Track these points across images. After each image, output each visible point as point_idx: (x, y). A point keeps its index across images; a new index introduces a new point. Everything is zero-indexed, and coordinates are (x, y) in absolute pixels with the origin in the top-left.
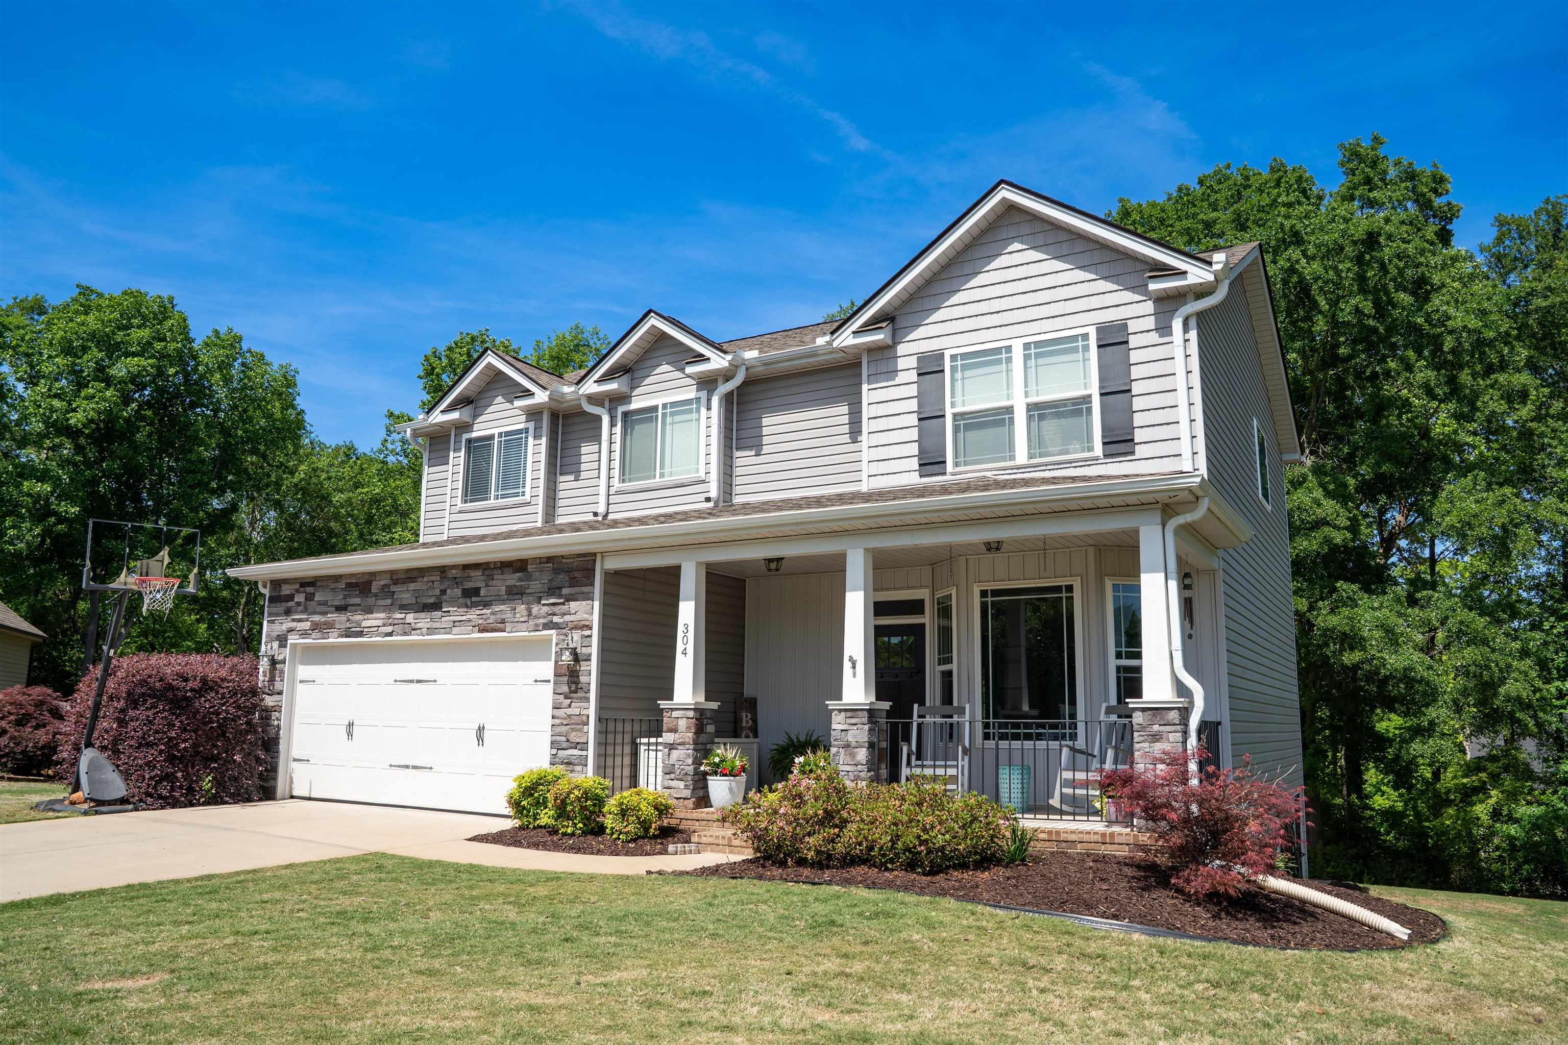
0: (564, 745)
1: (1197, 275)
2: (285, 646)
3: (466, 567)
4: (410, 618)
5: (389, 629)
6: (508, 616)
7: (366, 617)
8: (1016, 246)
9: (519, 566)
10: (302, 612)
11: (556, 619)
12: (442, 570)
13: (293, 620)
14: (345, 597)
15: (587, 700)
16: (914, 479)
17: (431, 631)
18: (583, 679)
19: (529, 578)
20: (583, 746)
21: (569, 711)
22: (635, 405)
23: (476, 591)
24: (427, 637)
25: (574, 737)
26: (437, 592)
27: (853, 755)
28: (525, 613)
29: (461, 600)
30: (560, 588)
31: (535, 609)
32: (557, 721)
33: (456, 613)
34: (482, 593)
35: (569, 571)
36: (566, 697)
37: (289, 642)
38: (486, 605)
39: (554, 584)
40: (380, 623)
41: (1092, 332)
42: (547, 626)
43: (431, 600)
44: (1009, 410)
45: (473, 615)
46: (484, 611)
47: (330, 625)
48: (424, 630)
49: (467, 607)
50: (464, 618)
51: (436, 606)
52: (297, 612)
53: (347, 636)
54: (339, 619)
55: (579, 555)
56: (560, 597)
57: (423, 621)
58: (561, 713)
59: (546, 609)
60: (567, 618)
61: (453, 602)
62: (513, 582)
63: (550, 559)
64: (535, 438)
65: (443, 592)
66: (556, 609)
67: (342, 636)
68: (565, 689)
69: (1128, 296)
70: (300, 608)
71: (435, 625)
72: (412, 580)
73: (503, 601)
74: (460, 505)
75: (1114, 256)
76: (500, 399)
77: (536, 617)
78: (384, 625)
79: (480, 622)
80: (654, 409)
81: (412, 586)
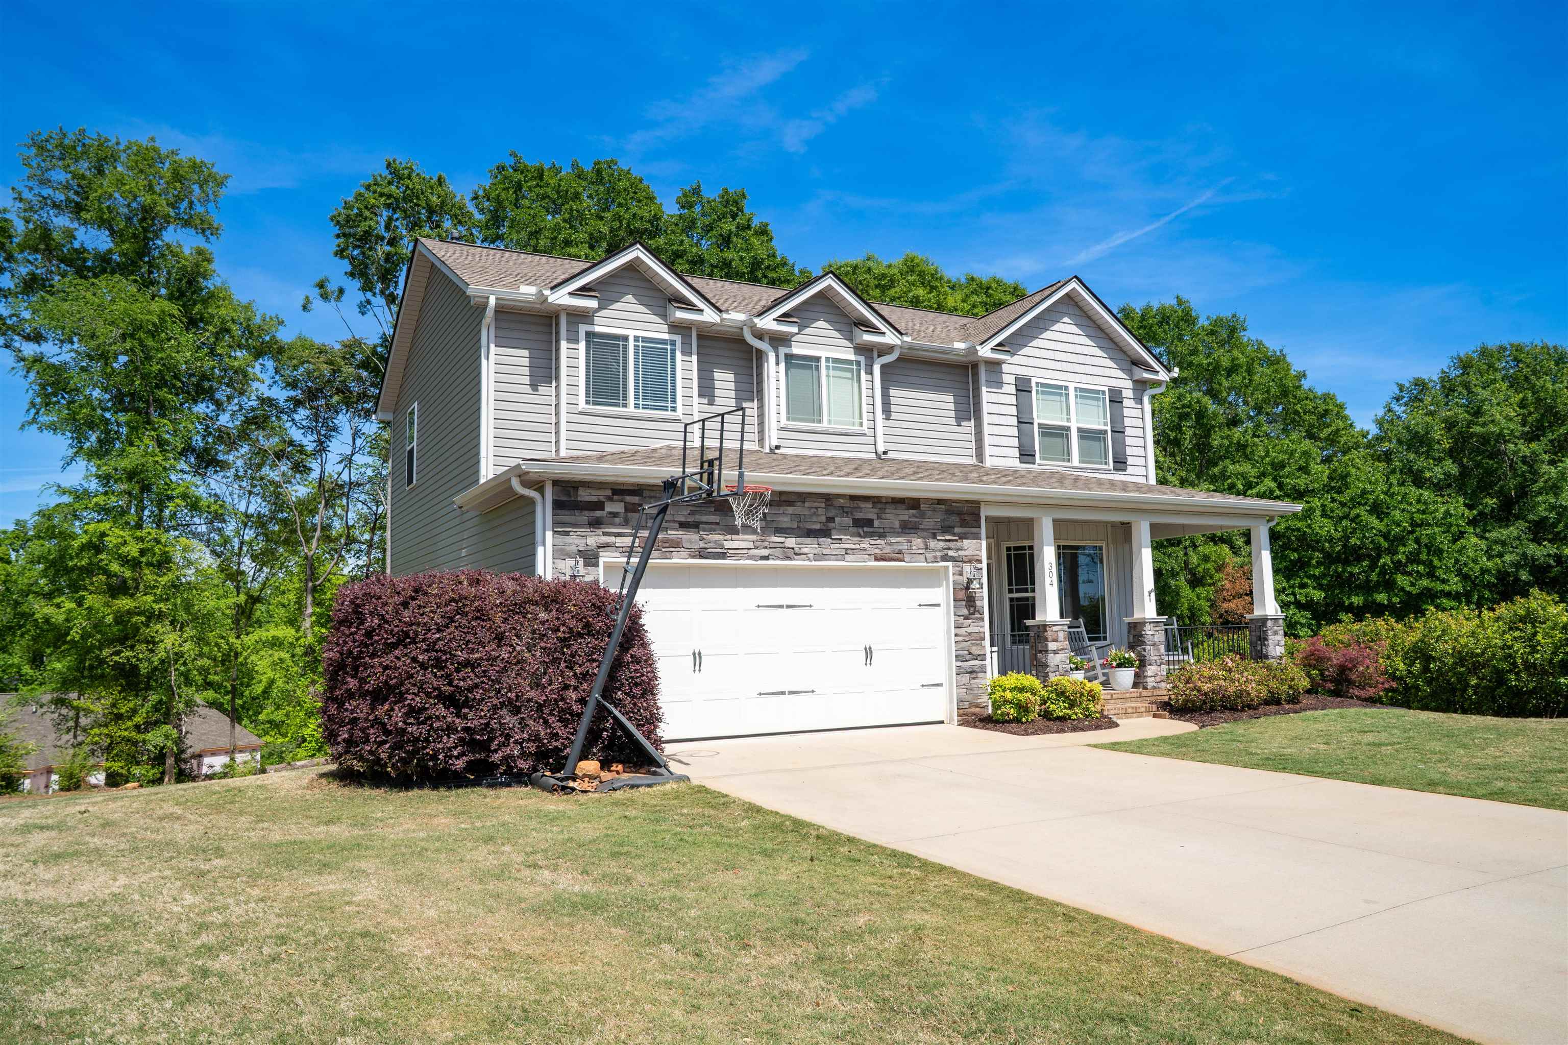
0: (968, 657)
1: (1163, 376)
2: (596, 565)
3: (853, 498)
4: (791, 542)
5: (765, 552)
6: (905, 547)
7: (729, 537)
8: (1066, 319)
9: (913, 503)
10: (620, 525)
11: (951, 553)
12: (828, 499)
13: (605, 534)
14: (692, 513)
15: (982, 620)
16: (1015, 463)
17: (819, 557)
18: (978, 603)
19: (923, 515)
20: (982, 657)
21: (969, 630)
22: (796, 350)
23: (869, 523)
24: (814, 563)
25: (975, 650)
26: (823, 519)
27: (1158, 650)
28: (922, 546)
29: (854, 530)
30: (953, 527)
31: (933, 543)
32: (960, 638)
33: (849, 542)
34: (876, 523)
35: (960, 514)
36: (966, 618)
37: (601, 561)
38: (882, 536)
39: (947, 523)
40: (751, 545)
41: (1106, 389)
42: (945, 558)
43: (818, 526)
44: (1068, 429)
45: (866, 543)
46: (879, 542)
47: (676, 544)
48: (811, 556)
49: (860, 536)
50: (857, 546)
51: (825, 533)
52: (614, 525)
53: (701, 557)
54: (690, 538)
55: (967, 502)
56: (954, 535)
57: (810, 546)
58: (962, 631)
59: (942, 544)
60: (961, 553)
61: (844, 530)
62: (906, 518)
63: (940, 502)
64: (683, 353)
65: (831, 519)
66: (951, 545)
67: (694, 557)
68: (965, 611)
69: (1120, 374)
70: (617, 520)
71: (825, 551)
72: (790, 503)
73: (898, 534)
74: (582, 405)
75: (1114, 346)
76: (629, 298)
77: (933, 550)
78: (757, 548)
79: (877, 551)
80: (818, 359)
81: (790, 510)
